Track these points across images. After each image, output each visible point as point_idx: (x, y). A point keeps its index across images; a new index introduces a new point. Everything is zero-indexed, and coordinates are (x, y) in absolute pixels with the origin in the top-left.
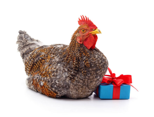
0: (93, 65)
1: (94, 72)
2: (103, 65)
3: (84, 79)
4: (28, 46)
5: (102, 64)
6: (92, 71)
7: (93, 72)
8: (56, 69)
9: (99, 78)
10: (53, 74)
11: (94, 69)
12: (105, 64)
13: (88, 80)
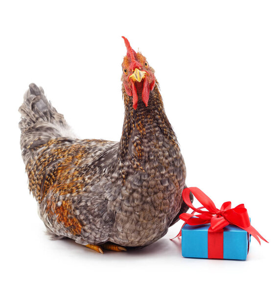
0: (152, 157)
1: (155, 170)
2: (173, 162)
3: (140, 190)
4: (38, 132)
5: (170, 159)
6: (151, 170)
7: (153, 171)
8: (92, 180)
9: (167, 184)
10: (84, 189)
11: (155, 165)
12: (176, 159)
13: (148, 188)
